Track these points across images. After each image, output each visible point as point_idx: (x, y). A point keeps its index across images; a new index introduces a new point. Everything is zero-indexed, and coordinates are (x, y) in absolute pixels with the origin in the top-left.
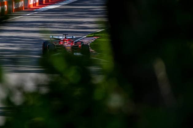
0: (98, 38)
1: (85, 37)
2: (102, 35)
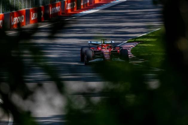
0: (139, 44)
1: (126, 42)
2: (144, 40)
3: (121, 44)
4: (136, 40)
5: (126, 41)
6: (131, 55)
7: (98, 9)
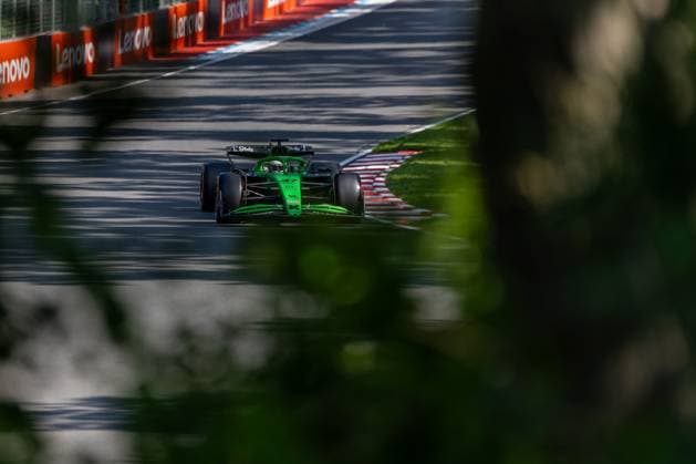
0: (414, 157)
1: (370, 151)
2: (431, 145)
3: (355, 157)
4: (406, 144)
5: (369, 147)
6: (384, 195)
7: (275, 40)
